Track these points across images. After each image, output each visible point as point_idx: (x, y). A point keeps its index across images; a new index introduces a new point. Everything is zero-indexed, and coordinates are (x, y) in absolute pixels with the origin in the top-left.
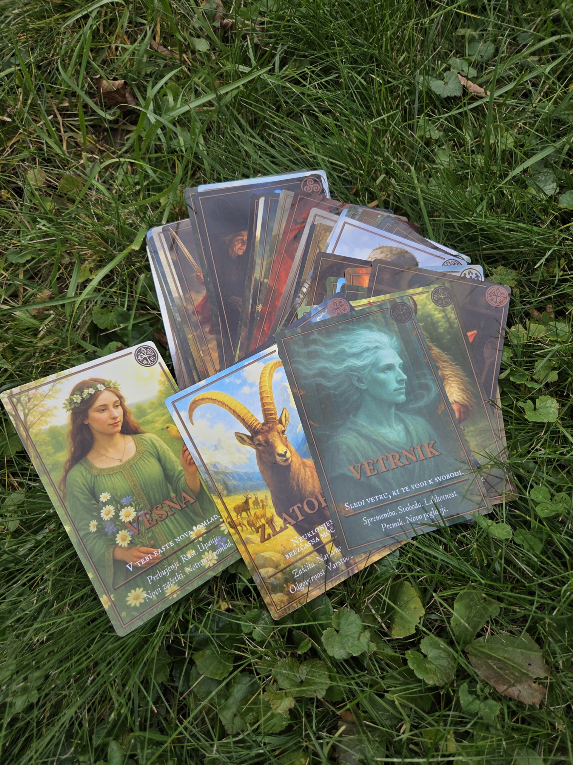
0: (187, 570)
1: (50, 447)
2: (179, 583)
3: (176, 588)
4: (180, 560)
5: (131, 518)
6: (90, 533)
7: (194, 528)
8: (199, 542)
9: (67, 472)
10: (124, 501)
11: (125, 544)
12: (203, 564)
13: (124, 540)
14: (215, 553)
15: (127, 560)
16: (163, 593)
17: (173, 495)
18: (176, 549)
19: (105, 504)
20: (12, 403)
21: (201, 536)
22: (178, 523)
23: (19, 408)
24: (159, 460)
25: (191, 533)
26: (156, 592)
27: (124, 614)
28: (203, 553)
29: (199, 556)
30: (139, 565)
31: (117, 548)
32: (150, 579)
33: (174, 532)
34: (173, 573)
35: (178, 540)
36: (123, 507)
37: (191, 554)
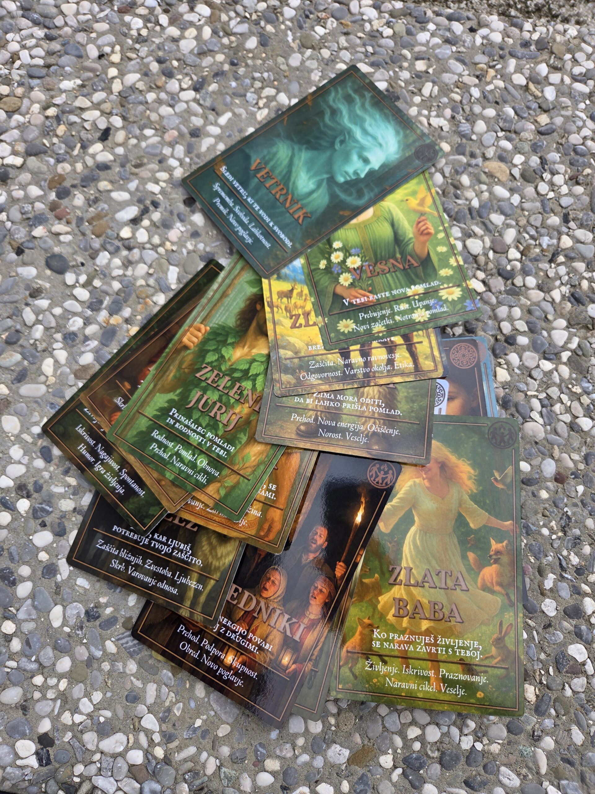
0: (397, 318)
2: (387, 326)
3: (383, 329)
4: (392, 309)
5: (356, 266)
6: (319, 269)
7: (412, 287)
8: (415, 300)
10: (353, 251)
11: (346, 284)
12: (414, 318)
13: (346, 280)
14: (428, 312)
15: (344, 295)
16: (371, 329)
17: (398, 256)
18: (391, 299)
19: (336, 250)
21: (419, 295)
22: (398, 279)
24: (393, 225)
25: (408, 290)
26: (364, 327)
27: (332, 335)
28: (417, 308)
29: (412, 310)
30: (355, 303)
31: (338, 286)
32: (361, 315)
33: (393, 285)
34: (383, 317)
35: (395, 292)
36: (350, 255)
37: (404, 306)
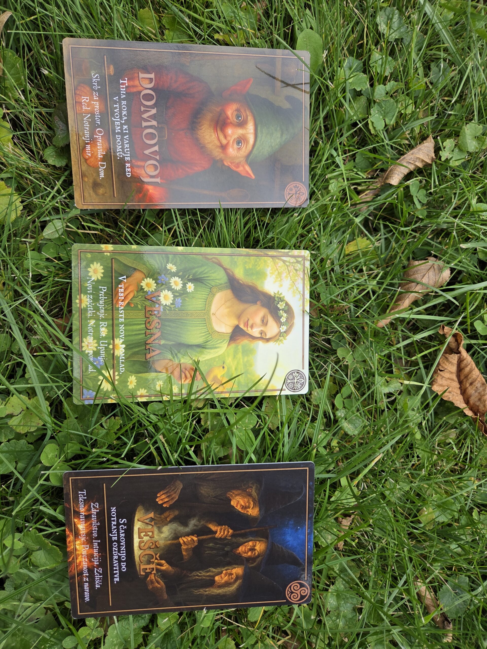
0: (92, 322)
1: (251, 267)
2: (86, 310)
3: (83, 305)
4: (103, 320)
5: (162, 298)
6: (167, 262)
7: (124, 346)
8: (109, 344)
9: (225, 269)
10: (179, 300)
11: (143, 284)
12: (88, 337)
13: (147, 285)
14: (91, 352)
16: (86, 293)
17: (162, 342)
18: (115, 322)
19: (184, 285)
20: (299, 257)
22: (136, 335)
23: (293, 260)
24: (198, 346)
26: (90, 288)
30: (120, 286)
31: (143, 276)
32: (104, 289)
33: (131, 328)
34: (97, 309)
36: (175, 297)
37: (104, 332)
